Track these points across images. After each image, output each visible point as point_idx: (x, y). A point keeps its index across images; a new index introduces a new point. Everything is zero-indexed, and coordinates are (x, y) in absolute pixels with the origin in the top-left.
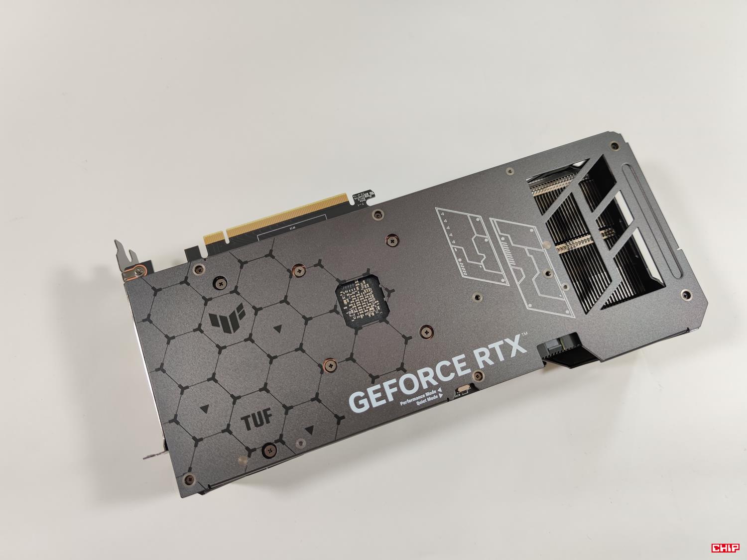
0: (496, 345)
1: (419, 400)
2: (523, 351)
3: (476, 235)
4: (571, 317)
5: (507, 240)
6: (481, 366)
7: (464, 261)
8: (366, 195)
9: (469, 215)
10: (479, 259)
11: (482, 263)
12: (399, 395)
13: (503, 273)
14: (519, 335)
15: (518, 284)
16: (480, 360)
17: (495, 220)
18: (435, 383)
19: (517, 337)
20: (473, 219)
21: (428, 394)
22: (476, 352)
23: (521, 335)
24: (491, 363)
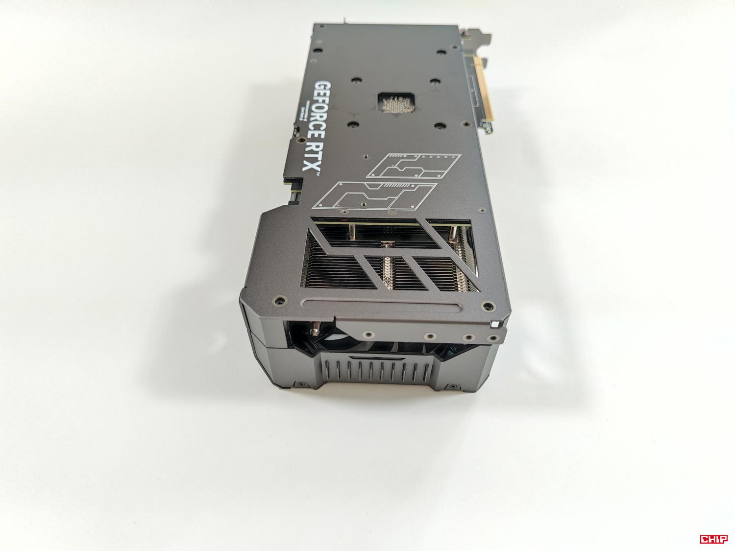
0: (320, 156)
1: (305, 110)
2: (304, 169)
3: (424, 171)
4: (315, 206)
5: (410, 187)
6: (308, 144)
7: (403, 157)
8: (488, 128)
9: (446, 172)
10: (401, 166)
11: (395, 167)
12: (313, 102)
13: (380, 177)
14: (319, 170)
15: (365, 183)
16: (314, 144)
17: (434, 187)
18: (312, 119)
19: (319, 169)
20: (442, 174)
21: (307, 114)
22: (321, 145)
23: (319, 171)
24: (307, 149)
